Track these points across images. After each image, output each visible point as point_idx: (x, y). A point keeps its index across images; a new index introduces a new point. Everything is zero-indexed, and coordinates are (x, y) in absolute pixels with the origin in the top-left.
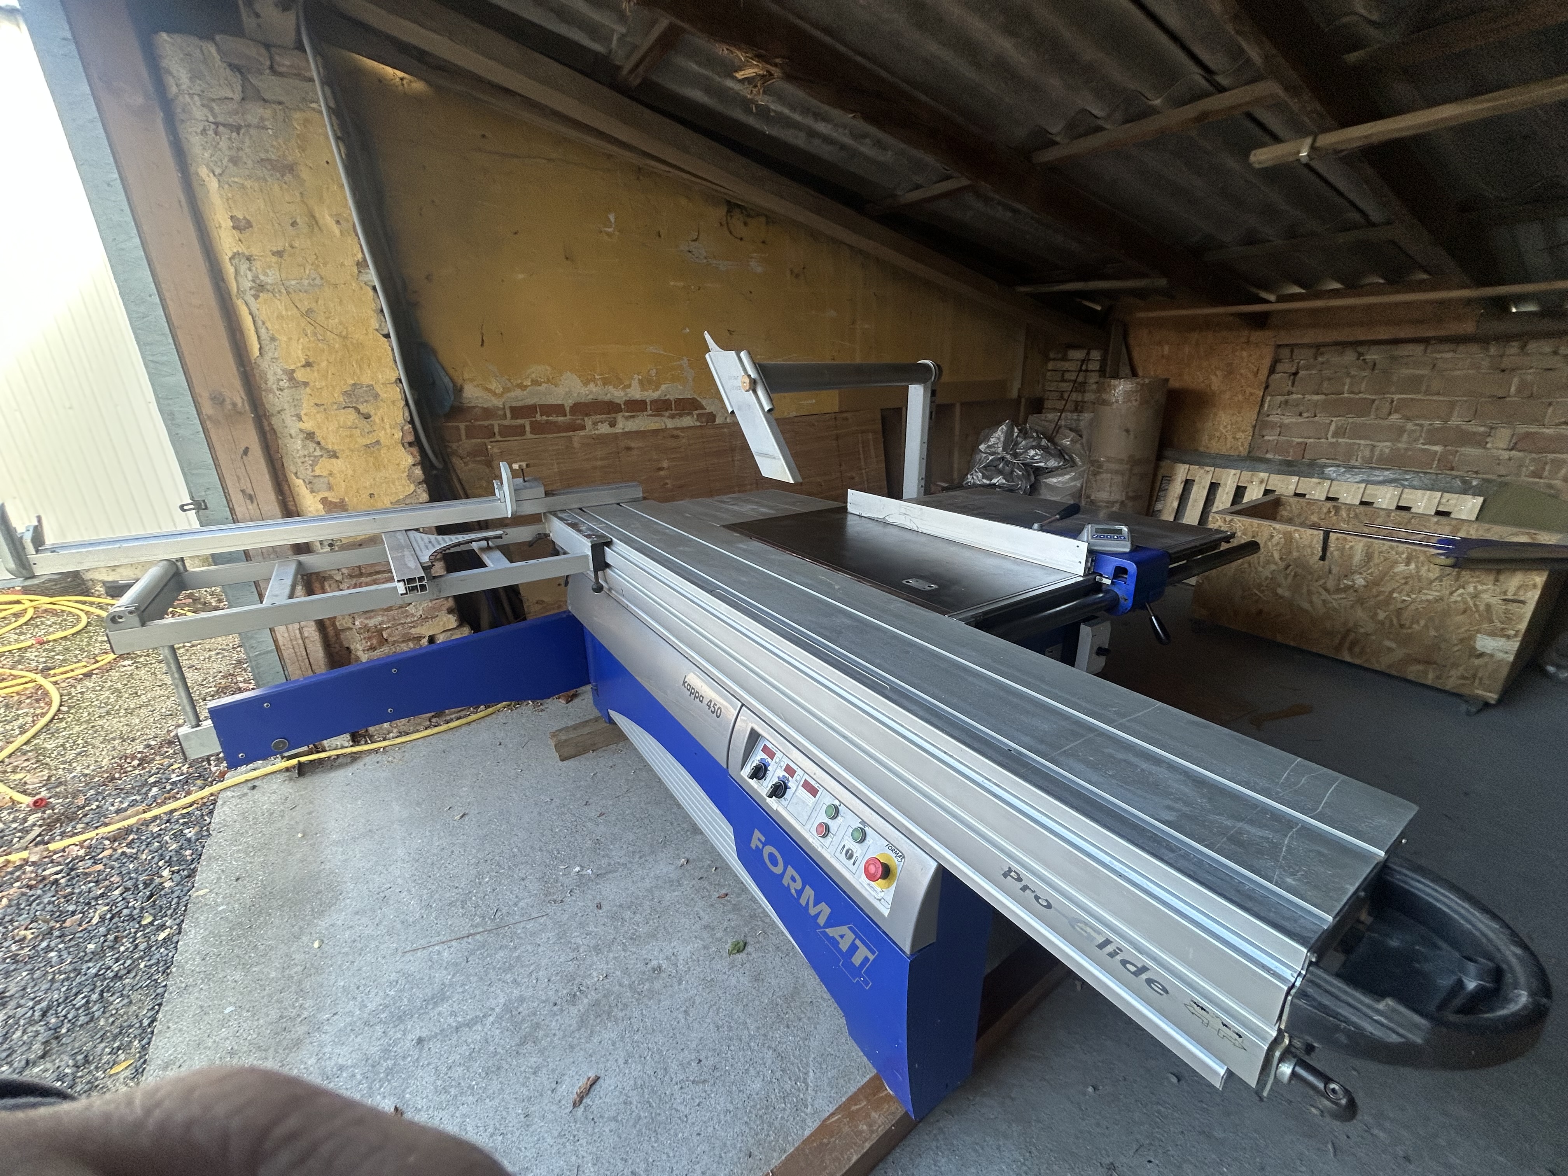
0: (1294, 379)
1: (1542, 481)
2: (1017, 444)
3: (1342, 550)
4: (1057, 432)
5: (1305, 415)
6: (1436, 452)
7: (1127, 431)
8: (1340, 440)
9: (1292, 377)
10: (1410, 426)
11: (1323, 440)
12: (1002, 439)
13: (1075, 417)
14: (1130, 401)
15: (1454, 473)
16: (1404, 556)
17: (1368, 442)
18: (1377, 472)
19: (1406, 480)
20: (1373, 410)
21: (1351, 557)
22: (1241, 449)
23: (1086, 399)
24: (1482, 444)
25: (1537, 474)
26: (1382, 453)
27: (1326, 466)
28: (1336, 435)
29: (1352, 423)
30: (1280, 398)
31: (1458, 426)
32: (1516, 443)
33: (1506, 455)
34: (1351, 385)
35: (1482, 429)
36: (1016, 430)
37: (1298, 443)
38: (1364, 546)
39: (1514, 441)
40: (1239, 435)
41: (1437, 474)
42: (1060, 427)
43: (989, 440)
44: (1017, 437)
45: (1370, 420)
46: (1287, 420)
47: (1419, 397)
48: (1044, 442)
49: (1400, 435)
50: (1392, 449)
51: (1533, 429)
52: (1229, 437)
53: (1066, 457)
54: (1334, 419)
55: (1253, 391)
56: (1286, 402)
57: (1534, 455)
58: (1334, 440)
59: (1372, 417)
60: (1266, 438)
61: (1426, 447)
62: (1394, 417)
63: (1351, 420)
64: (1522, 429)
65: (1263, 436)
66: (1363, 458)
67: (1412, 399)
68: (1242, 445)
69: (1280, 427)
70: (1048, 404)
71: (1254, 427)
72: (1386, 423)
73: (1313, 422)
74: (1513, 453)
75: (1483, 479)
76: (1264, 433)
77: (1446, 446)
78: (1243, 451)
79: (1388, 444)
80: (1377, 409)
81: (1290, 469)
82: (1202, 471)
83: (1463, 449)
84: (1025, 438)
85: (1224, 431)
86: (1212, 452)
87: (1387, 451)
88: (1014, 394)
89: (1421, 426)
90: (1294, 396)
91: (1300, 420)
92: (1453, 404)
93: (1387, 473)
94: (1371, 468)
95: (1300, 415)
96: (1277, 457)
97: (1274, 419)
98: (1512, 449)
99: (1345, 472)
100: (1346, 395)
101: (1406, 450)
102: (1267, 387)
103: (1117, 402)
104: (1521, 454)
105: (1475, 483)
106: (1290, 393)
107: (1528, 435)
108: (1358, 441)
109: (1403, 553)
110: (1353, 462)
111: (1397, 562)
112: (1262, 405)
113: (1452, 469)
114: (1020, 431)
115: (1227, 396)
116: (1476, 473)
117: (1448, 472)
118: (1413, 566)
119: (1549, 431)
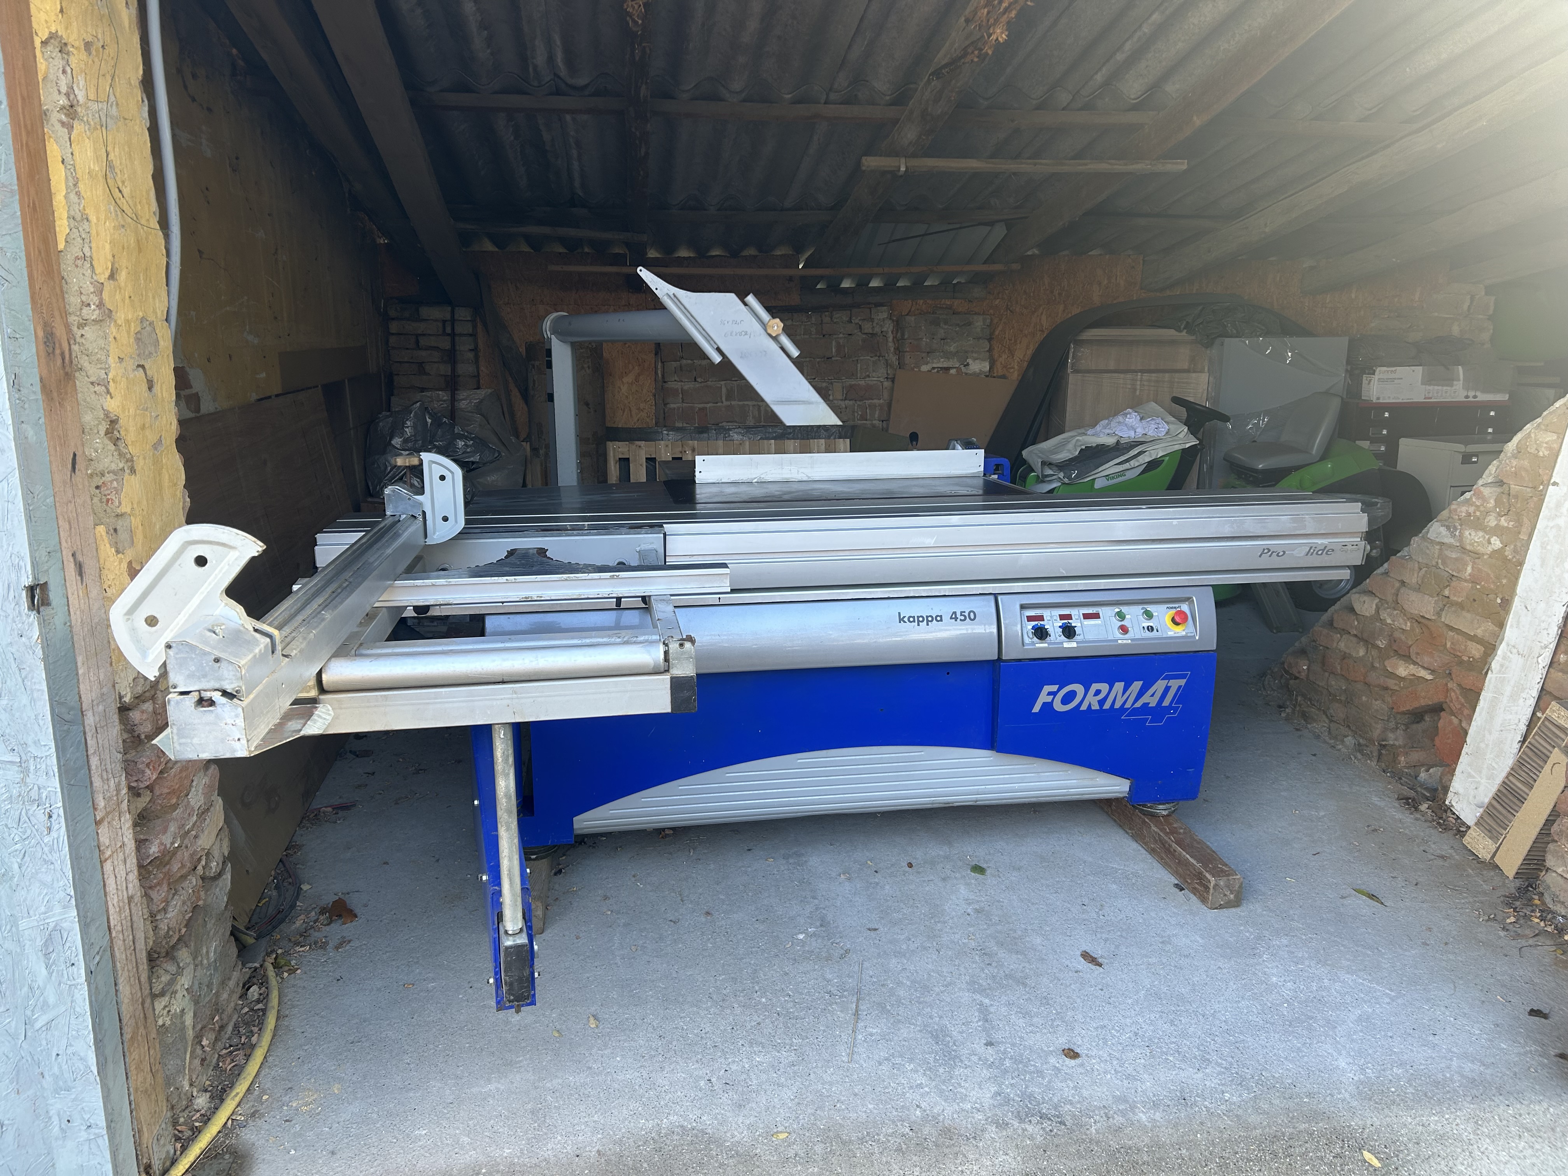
1: (868, 422)
5: (699, 380)
7: (587, 404)
8: (733, 403)
11: (719, 404)
14: (583, 368)
22: (648, 419)
23: (462, 373)
25: (863, 418)
28: (728, 398)
29: (738, 385)
30: (674, 364)
32: (847, 394)
33: (843, 404)
35: (824, 385)
37: (700, 409)
39: (845, 392)
46: (688, 386)
51: (853, 382)
52: (633, 409)
54: (723, 383)
55: (645, 357)
57: (858, 403)
58: (728, 403)
60: (671, 406)
64: (848, 382)
65: (667, 404)
66: (754, 417)
68: (648, 416)
69: (681, 393)
71: (655, 395)
73: (709, 387)
74: (847, 402)
76: (668, 401)
78: (650, 420)
81: (702, 436)
82: (634, 447)
85: (625, 402)
90: (684, 362)
91: (697, 385)
94: (762, 426)
95: (695, 380)
96: (686, 425)
97: (671, 385)
98: (846, 399)
99: (746, 432)
102: (657, 354)
104: (851, 403)
106: (681, 358)
107: (851, 386)
108: (746, 403)
110: (748, 423)
112: (656, 373)
119: (862, 383)
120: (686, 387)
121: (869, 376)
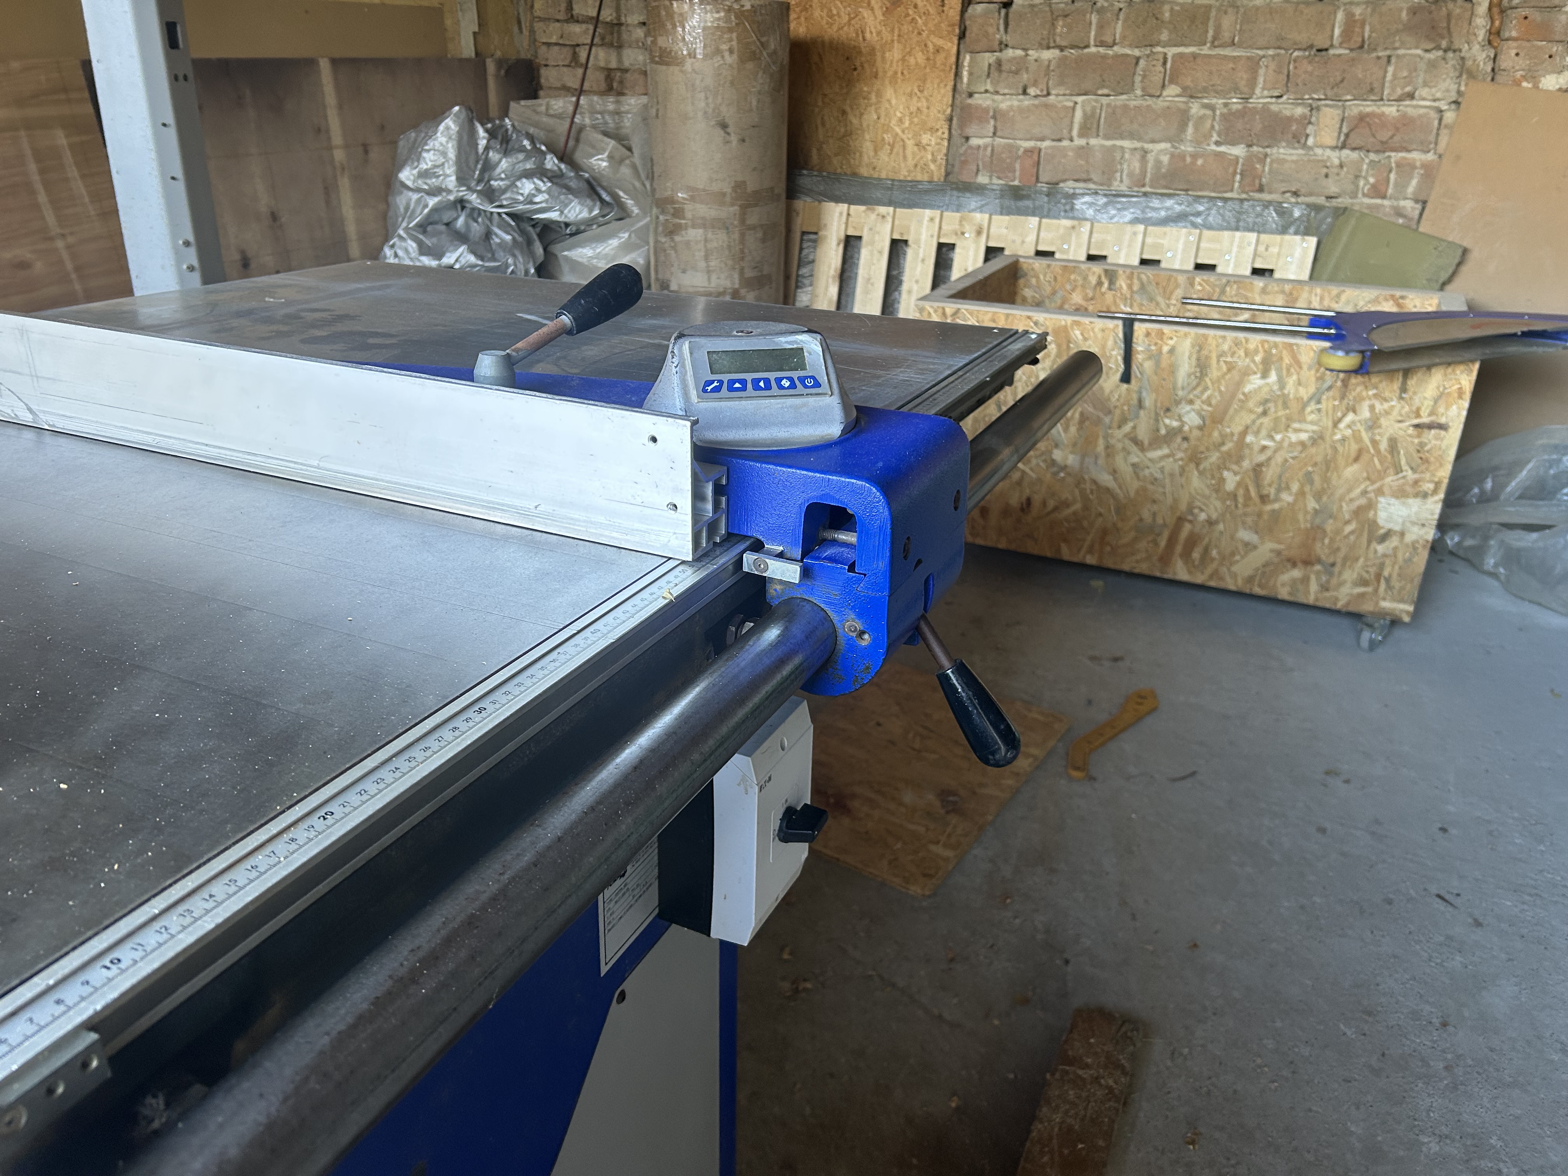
0: (1007, 15)
1: (1386, 202)
2: (488, 167)
3: (1156, 357)
4: (577, 140)
5: (1032, 91)
6: (1237, 158)
7: (724, 126)
8: (1093, 142)
9: (1003, 11)
10: (1195, 109)
11: (1065, 143)
12: (452, 154)
13: (611, 107)
14: (718, 52)
15: (1266, 196)
16: (1258, 359)
17: (1137, 144)
18: (1155, 203)
19: (1198, 214)
20: (1138, 79)
21: (1173, 369)
22: (932, 167)
23: (626, 64)
24: (1299, 139)
25: (1378, 192)
26: (1158, 163)
27: (1074, 196)
28: (1085, 131)
29: (1108, 105)
30: (989, 58)
31: (1265, 108)
32: (1347, 135)
33: (1335, 157)
34: (1101, 27)
35: (1299, 111)
36: (481, 132)
37: (1026, 151)
38: (1193, 346)
39: (1345, 130)
40: (926, 138)
41: (1242, 201)
42: (581, 130)
43: (419, 159)
44: (487, 148)
45: (1134, 100)
46: (1004, 103)
47: (1205, 50)
48: (551, 162)
49: (1183, 126)
50: (1173, 156)
51: (1369, 108)
52: (910, 143)
53: (604, 195)
54: (1080, 99)
55: (940, 42)
56: (999, 63)
57: (1372, 156)
58: (1082, 142)
59: (1139, 92)
60: (974, 142)
61: (1222, 149)
62: (1172, 90)
63: (1105, 100)
64: (1356, 108)
65: (967, 139)
66: (1131, 175)
67: (1195, 56)
68: (934, 161)
69: (994, 117)
70: (548, 76)
71: (950, 120)
72: (1159, 104)
73: (1046, 106)
74: (1346, 152)
75: (1308, 205)
76: (969, 131)
77: (1250, 146)
78: (937, 171)
79: (1163, 146)
80: (1144, 77)
81: (1021, 204)
82: (873, 216)
83: (1275, 150)
84: (506, 153)
85: (898, 130)
86: (883, 176)
87: (1165, 159)
88: (467, 48)
89: (1212, 108)
90: (1010, 53)
91: (1027, 102)
92: (1254, 65)
93: (1169, 203)
94: (1145, 194)
95: (1025, 92)
96: (995, 181)
97: (979, 100)
98: (1343, 146)
99: (1106, 205)
100: (1093, 49)
101: (1194, 156)
102: (962, 36)
103: (692, 55)
104: (1355, 155)
105: (1297, 213)
106: (1003, 46)
107: (1362, 118)
108: (1119, 143)
109: (1256, 351)
110: (1116, 186)
111: (1246, 373)
112: (957, 75)
113: (1261, 189)
114: (492, 134)
115: (895, 54)
116: (1296, 194)
117: (1257, 195)
118: (1273, 377)
119: (1391, 111)
120: (1004, 106)
121: (1411, 96)
